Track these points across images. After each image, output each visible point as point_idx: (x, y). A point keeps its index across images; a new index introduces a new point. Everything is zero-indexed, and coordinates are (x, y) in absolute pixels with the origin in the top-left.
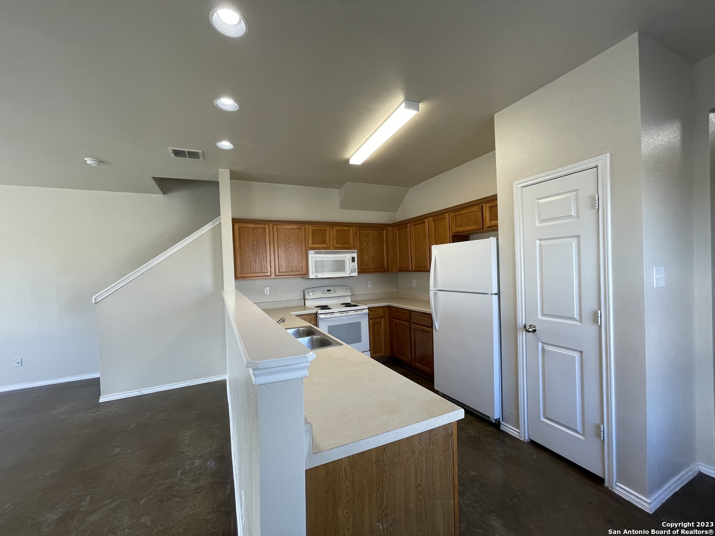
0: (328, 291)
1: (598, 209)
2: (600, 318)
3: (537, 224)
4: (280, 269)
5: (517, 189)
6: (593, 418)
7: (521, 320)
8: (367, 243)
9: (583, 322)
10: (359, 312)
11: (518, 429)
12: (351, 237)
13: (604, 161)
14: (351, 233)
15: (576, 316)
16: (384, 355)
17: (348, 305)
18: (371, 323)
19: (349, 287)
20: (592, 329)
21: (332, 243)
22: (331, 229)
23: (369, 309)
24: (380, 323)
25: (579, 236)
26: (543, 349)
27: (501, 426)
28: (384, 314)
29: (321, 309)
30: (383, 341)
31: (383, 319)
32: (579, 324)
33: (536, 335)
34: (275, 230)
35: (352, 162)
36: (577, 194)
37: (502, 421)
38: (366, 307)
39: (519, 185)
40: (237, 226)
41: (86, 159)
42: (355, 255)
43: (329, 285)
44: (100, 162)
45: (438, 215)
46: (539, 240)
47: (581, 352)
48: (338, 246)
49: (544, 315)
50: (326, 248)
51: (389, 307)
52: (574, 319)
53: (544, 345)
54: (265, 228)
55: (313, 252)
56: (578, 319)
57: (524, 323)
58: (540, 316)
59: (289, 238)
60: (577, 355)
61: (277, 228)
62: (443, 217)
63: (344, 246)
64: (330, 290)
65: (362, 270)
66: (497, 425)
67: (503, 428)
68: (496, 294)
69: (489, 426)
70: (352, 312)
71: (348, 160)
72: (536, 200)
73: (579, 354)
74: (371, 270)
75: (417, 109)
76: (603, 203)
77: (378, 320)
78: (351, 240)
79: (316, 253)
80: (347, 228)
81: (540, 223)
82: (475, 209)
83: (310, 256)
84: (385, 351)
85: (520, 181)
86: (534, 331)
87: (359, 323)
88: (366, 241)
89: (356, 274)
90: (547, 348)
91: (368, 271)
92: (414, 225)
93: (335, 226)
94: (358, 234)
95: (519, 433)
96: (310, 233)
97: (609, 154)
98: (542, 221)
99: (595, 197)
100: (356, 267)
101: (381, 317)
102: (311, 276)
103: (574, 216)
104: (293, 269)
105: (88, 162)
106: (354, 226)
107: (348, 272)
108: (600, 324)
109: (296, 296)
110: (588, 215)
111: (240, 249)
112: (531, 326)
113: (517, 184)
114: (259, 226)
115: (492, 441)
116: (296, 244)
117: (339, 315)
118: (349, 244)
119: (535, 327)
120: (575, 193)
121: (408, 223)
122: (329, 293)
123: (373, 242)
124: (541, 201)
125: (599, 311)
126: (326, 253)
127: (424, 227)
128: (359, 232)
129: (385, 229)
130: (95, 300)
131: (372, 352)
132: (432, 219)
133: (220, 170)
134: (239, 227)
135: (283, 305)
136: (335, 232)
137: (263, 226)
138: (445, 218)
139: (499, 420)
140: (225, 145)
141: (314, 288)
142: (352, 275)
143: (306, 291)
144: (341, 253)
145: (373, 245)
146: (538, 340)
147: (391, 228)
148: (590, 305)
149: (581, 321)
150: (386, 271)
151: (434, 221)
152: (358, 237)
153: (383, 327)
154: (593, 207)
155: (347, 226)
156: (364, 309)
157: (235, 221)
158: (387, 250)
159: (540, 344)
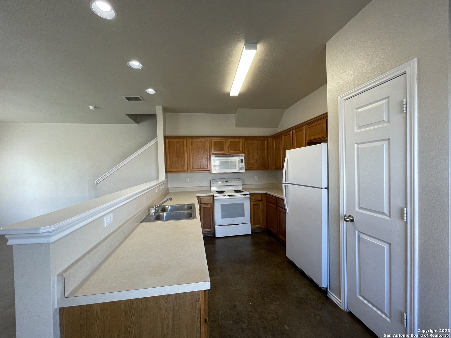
0: (226, 181)
1: (406, 113)
2: (405, 215)
3: (356, 130)
4: (193, 167)
5: (341, 102)
6: (398, 306)
7: (343, 211)
8: (253, 149)
9: (391, 217)
10: (243, 196)
11: (340, 299)
12: (241, 146)
13: (412, 67)
14: (241, 143)
15: (386, 211)
16: (261, 226)
17: (237, 191)
18: (252, 204)
19: (241, 180)
20: (399, 225)
21: (227, 150)
22: (227, 141)
23: (250, 194)
24: (259, 204)
25: (389, 139)
26: (359, 236)
27: (328, 293)
28: (262, 199)
29: (218, 193)
30: (261, 217)
31: (261, 202)
32: (388, 218)
33: (354, 225)
34: (190, 142)
35: (231, 95)
36: (388, 101)
37: (329, 290)
38: (248, 193)
39: (343, 99)
40: (167, 140)
41: (90, 107)
42: (243, 158)
43: (226, 177)
44: (96, 108)
45: (298, 128)
46: (357, 144)
47: (390, 244)
48: (231, 152)
49: (360, 208)
50: (223, 153)
51: (266, 194)
52: (383, 214)
53: (360, 234)
54: (184, 141)
55: (214, 156)
56: (388, 214)
57: (345, 214)
58: (357, 209)
59: (199, 147)
60: (386, 247)
61: (191, 141)
62: (301, 129)
63: (236, 152)
64: (227, 181)
65: (248, 167)
66: (324, 292)
67: (329, 295)
68: (325, 188)
69: (318, 291)
70: (238, 196)
71: (229, 93)
72: (356, 110)
73: (388, 245)
74: (255, 168)
75: (256, 49)
76: (410, 107)
77: (258, 203)
78: (241, 148)
79: (216, 157)
80: (237, 140)
81: (358, 129)
82: (322, 121)
83: (212, 158)
84: (262, 223)
85: (343, 95)
86: (352, 221)
87: (243, 204)
88: (251, 148)
89: (243, 171)
90: (363, 236)
91: (253, 168)
92: (284, 136)
93: (230, 139)
94: (246, 143)
95: (340, 302)
96: (213, 143)
97: (416, 59)
98: (360, 127)
99: (403, 101)
100: (244, 166)
101: (260, 201)
102: (213, 171)
103: (386, 122)
104: (201, 167)
105: (91, 108)
106: (243, 138)
107: (238, 170)
108: (405, 221)
109: (206, 184)
110: (397, 119)
111: (169, 154)
112: (350, 216)
113: (342, 98)
114: (180, 140)
115: (315, 304)
116: (203, 151)
117: (228, 197)
118: (239, 150)
119: (353, 217)
120: (386, 100)
121: (280, 135)
122: (227, 183)
123: (257, 149)
124: (359, 110)
125: (405, 209)
126: (223, 156)
127: (290, 137)
128: (247, 142)
129: (266, 140)
130: (97, 182)
131: (252, 224)
132: (294, 131)
133: (157, 107)
134: (169, 141)
135: (197, 189)
136: (229, 143)
137: (183, 140)
138: (302, 130)
139: (327, 289)
140: (151, 91)
141: (217, 180)
142: (241, 171)
143: (211, 181)
144: (233, 156)
145: (257, 151)
146: (355, 229)
147: (271, 138)
148: (398, 203)
149: (390, 216)
150: (267, 169)
151: (296, 132)
152: (246, 145)
153: (261, 208)
154: (402, 111)
155: (238, 138)
156: (247, 194)
157: (166, 137)
158: (268, 154)
159: (357, 232)
